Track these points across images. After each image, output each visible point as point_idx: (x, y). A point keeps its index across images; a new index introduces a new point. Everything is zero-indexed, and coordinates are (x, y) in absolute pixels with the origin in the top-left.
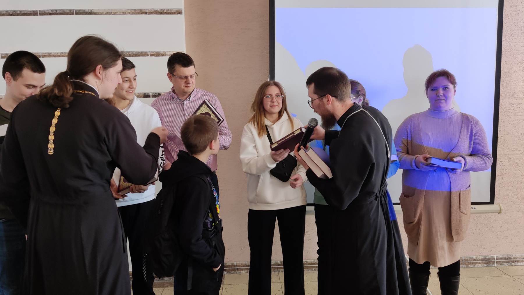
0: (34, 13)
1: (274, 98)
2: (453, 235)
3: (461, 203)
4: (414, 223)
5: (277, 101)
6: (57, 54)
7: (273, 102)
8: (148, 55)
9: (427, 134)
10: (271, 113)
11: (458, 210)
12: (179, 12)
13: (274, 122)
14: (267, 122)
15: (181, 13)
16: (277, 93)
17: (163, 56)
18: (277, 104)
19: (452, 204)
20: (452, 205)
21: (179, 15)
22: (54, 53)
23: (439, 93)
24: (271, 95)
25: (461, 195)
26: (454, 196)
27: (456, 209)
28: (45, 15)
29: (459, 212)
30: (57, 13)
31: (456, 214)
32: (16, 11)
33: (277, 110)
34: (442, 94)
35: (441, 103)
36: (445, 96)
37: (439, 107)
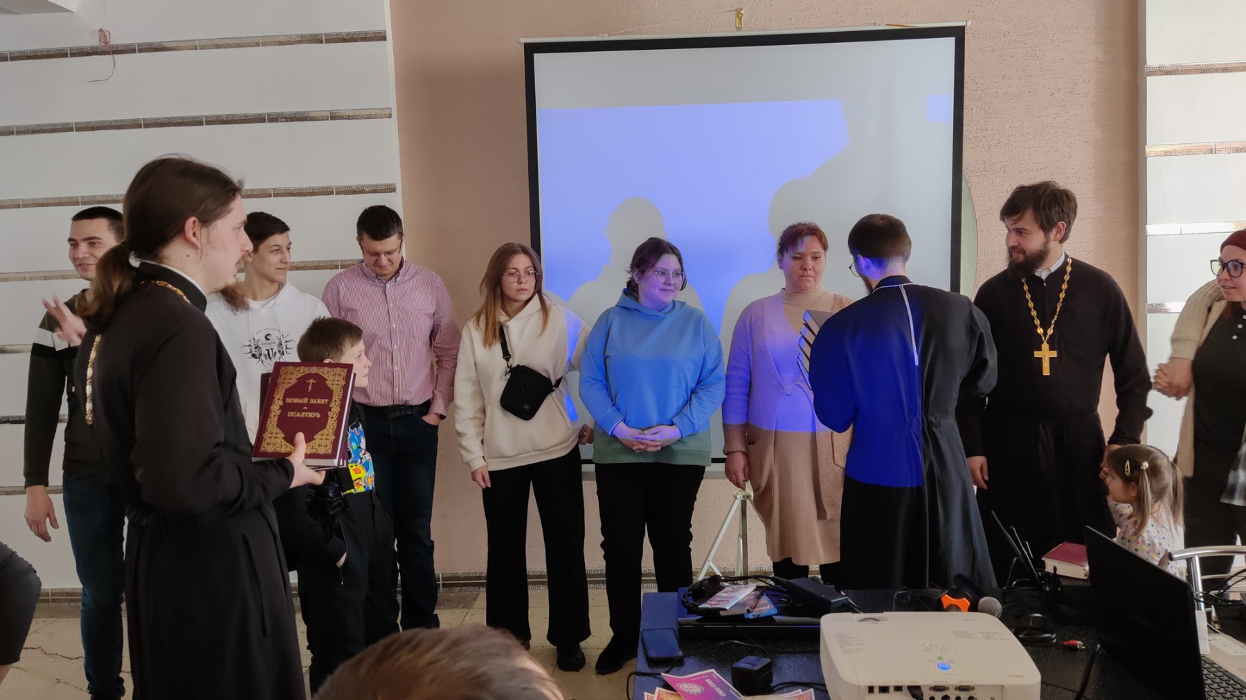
0: (135, 124)
1: (523, 276)
3: (836, 449)
4: (761, 490)
5: (527, 281)
7: (521, 283)
11: (831, 461)
13: (510, 316)
16: (526, 266)
17: (358, 194)
18: (528, 287)
19: (818, 450)
20: (818, 453)
23: (807, 264)
24: (516, 270)
25: (834, 435)
26: (821, 438)
27: (827, 459)
28: (153, 127)
29: (833, 464)
30: (174, 123)
31: (828, 467)
32: (104, 122)
33: (526, 296)
34: (810, 267)
35: (808, 281)
36: (814, 271)
37: (804, 288)
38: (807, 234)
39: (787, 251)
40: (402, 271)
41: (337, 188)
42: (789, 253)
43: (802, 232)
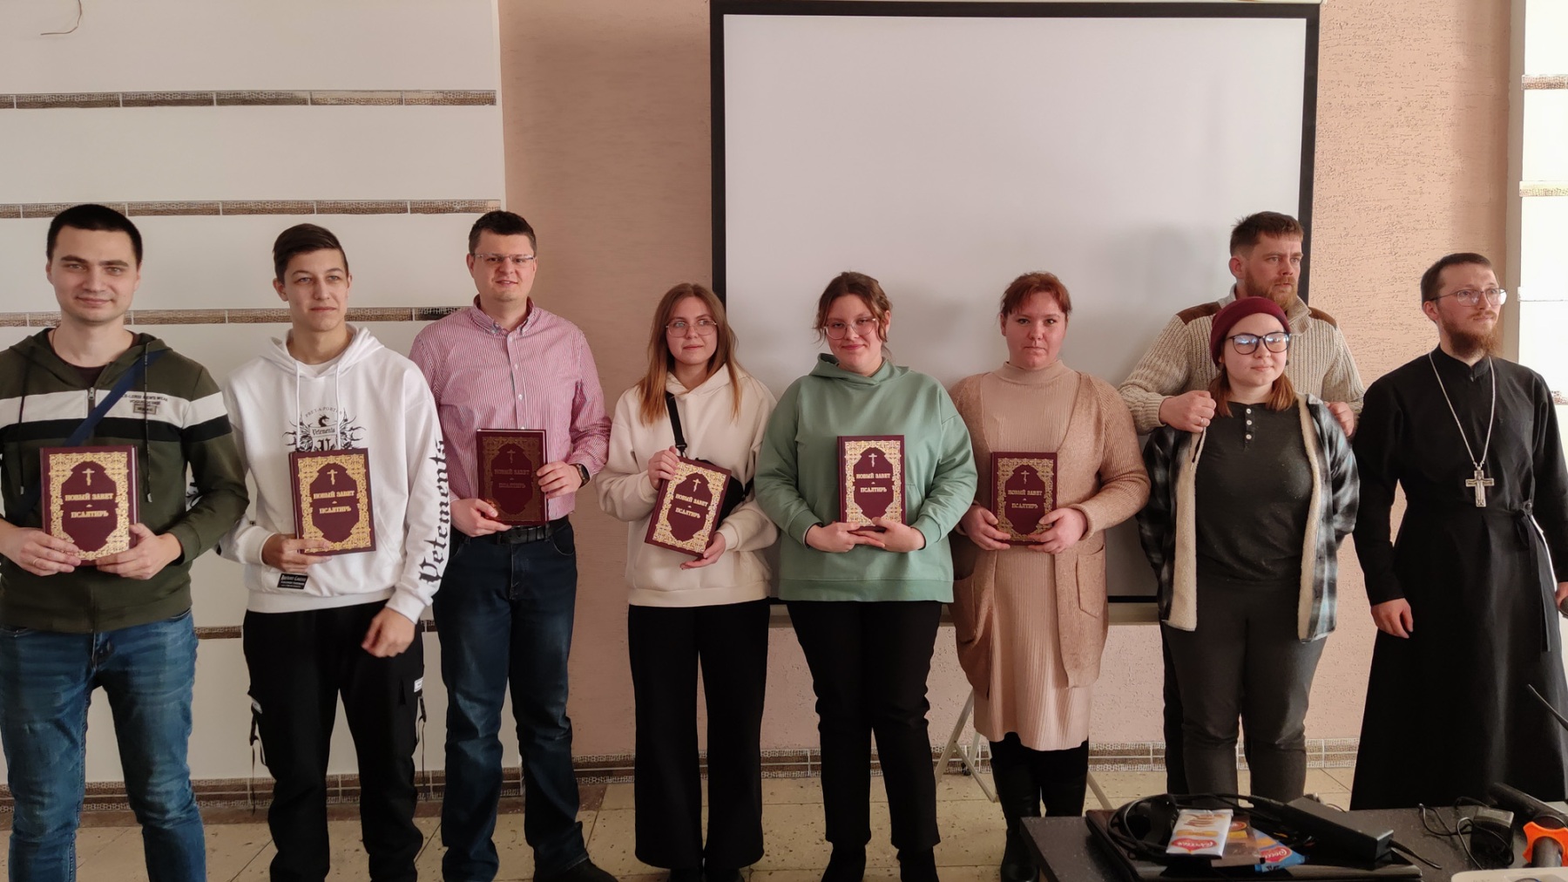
0: (110, 101)
1: (692, 329)
2: (1066, 668)
3: (1081, 588)
4: (976, 642)
5: (699, 335)
6: (169, 207)
7: (689, 338)
8: (405, 211)
9: (995, 420)
10: (688, 365)
11: (1076, 605)
12: (487, 99)
13: (690, 387)
14: (674, 387)
15: (492, 101)
16: (699, 314)
17: (444, 213)
18: (701, 343)
19: (1058, 589)
20: (1058, 593)
21: (487, 107)
22: (162, 204)
23: (1035, 331)
24: (685, 321)
25: (1080, 568)
26: (1063, 572)
27: (1069, 603)
28: (137, 106)
29: (1077, 609)
30: (169, 101)
31: (1071, 613)
32: (61, 96)
33: (700, 356)
34: (1040, 335)
35: (1036, 354)
36: (1046, 340)
37: (1031, 364)
38: (1038, 290)
39: (1011, 312)
40: (531, 318)
41: (412, 203)
42: (1013, 315)
43: (1031, 286)
